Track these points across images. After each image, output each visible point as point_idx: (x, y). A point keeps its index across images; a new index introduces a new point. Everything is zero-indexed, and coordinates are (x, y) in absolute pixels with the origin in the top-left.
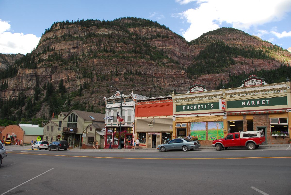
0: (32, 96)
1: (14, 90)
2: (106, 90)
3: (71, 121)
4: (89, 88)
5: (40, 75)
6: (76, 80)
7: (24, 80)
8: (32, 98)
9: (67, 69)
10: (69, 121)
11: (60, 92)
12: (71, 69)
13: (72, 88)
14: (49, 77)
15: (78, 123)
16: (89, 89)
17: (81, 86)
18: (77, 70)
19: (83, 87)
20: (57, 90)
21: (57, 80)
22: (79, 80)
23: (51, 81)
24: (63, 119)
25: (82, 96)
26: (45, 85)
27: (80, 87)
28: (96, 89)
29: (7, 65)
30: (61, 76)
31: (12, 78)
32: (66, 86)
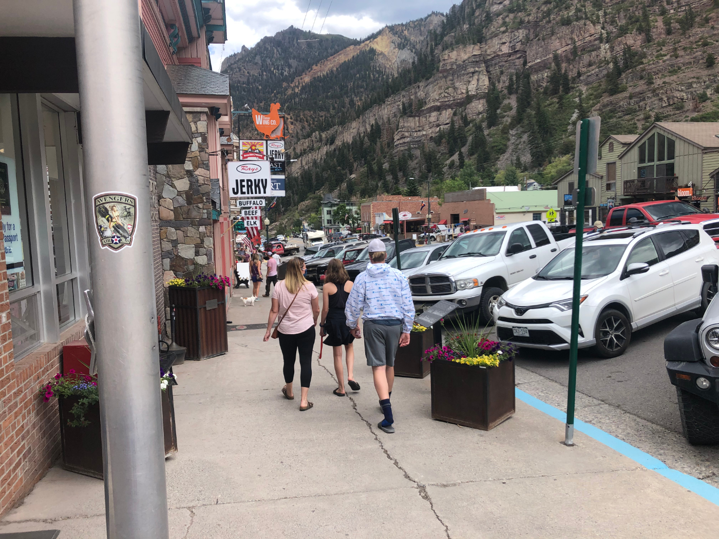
0: (480, 116)
1: (438, 109)
2: (702, 59)
3: (651, 160)
4: (642, 63)
5: (495, 56)
6: (600, 48)
7: (457, 78)
8: (482, 121)
9: (567, 22)
10: (642, 160)
11: (555, 92)
12: (578, 19)
13: (589, 74)
14: (518, 56)
15: (677, 161)
16: (641, 66)
17: (616, 63)
18: (598, 17)
19: (621, 64)
20: (546, 88)
21: (543, 59)
22: (607, 46)
23: (527, 67)
24: (621, 157)
25: (622, 92)
26: (511, 79)
27: (611, 65)
28: (664, 61)
29: (410, 49)
30: (552, 48)
31: (427, 79)
32: (570, 73)
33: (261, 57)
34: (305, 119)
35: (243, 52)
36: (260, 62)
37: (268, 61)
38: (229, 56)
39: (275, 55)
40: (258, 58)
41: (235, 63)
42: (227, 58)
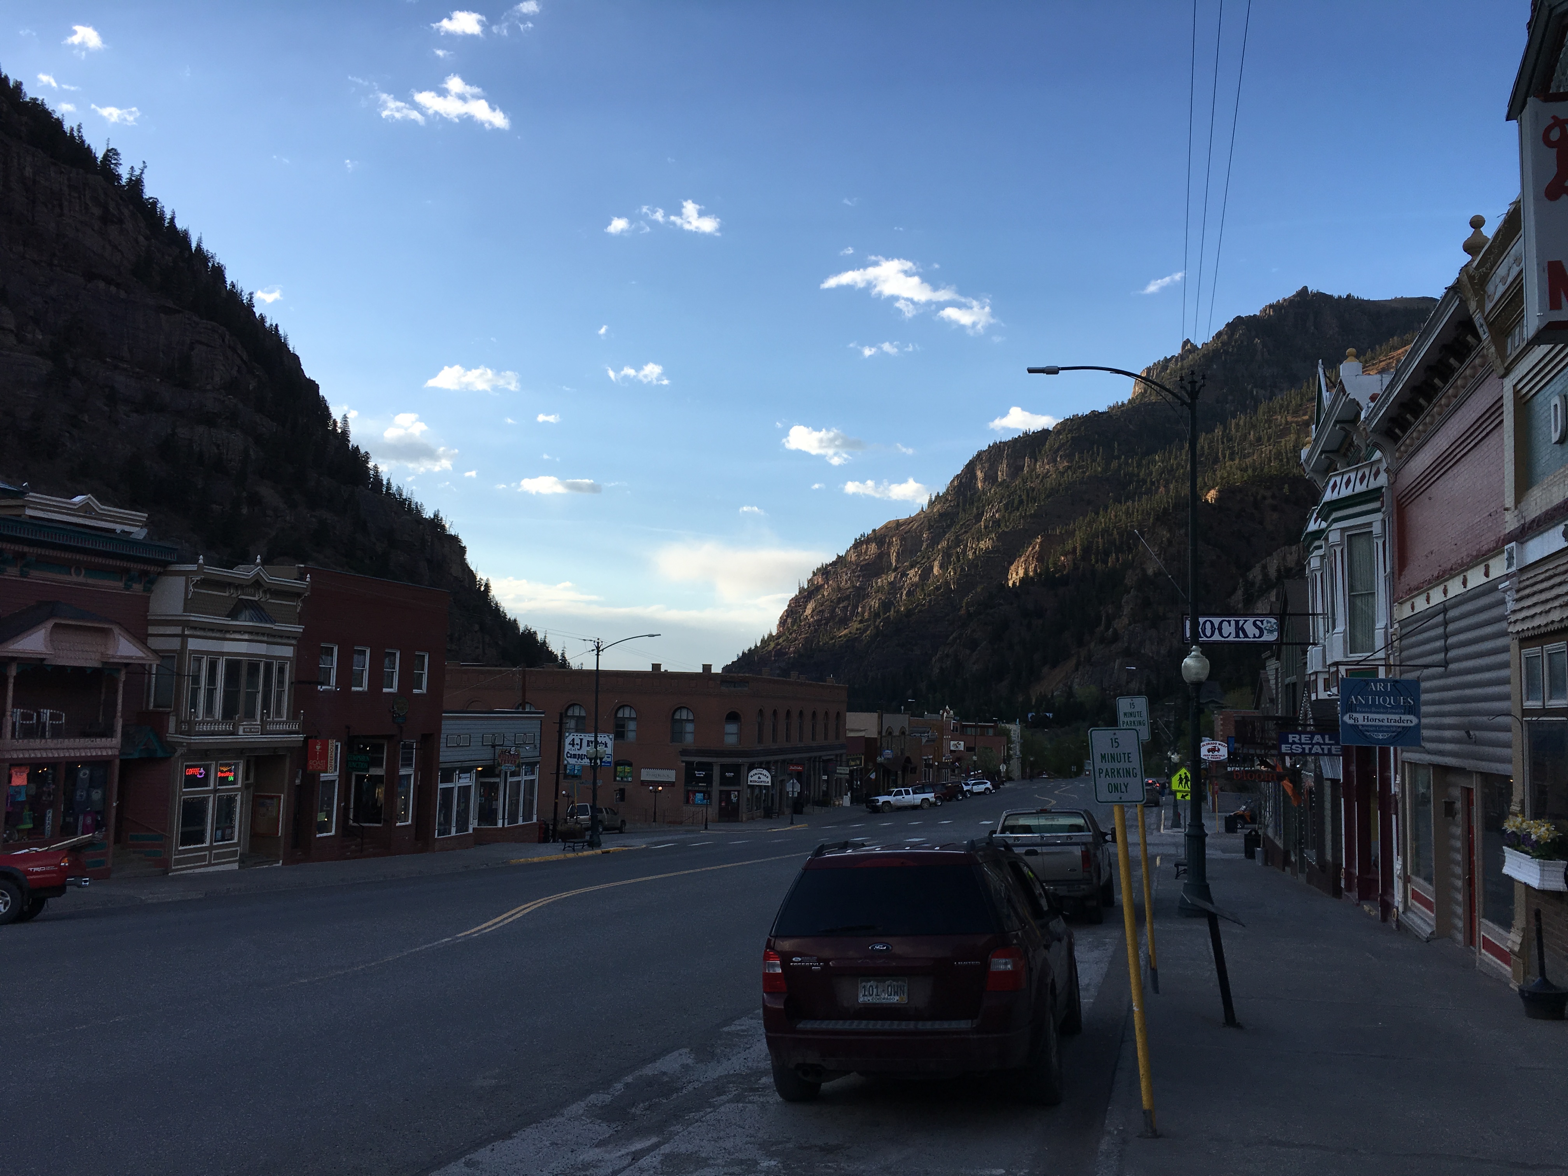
33: (1225, 365)
35: (1185, 355)
36: (1221, 374)
37: (1241, 370)
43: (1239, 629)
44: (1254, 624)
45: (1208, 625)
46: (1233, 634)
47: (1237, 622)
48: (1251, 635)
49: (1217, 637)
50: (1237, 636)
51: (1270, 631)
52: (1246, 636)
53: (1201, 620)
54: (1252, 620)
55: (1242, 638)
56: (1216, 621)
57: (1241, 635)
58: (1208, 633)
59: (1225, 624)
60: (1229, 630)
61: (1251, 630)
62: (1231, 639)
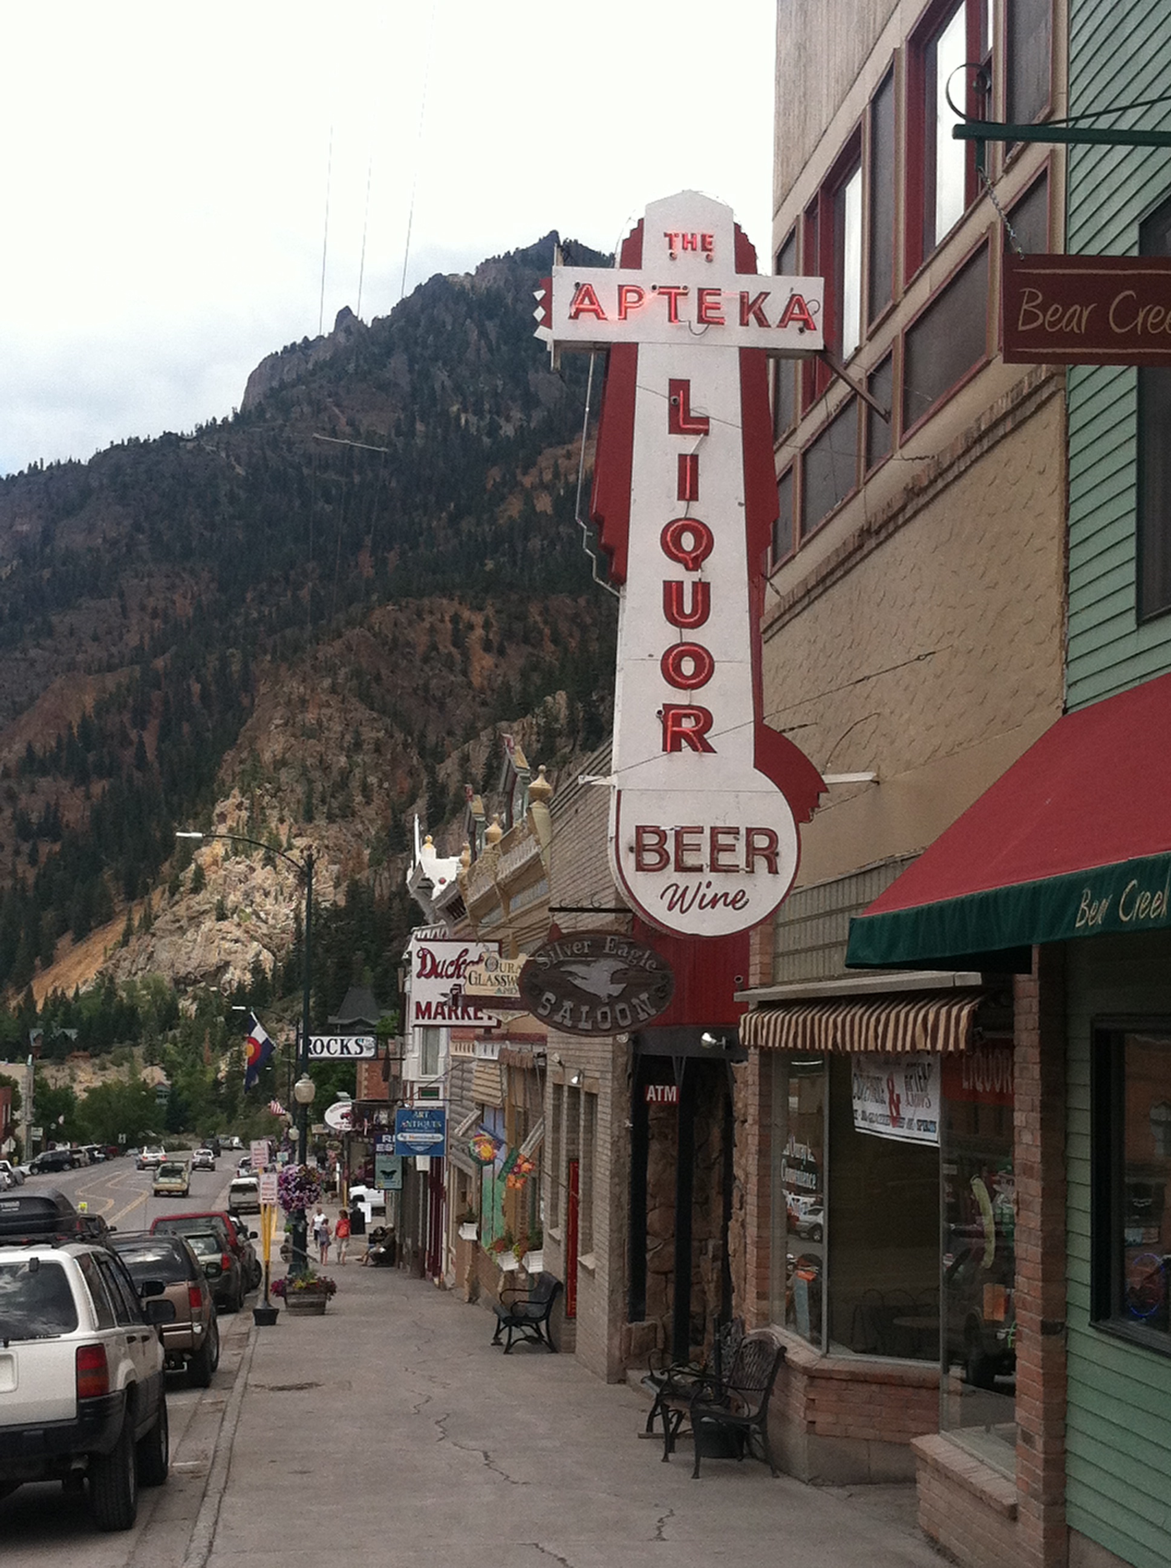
33: (412, 361)
34: (547, 631)
35: (342, 338)
36: (404, 381)
37: (441, 376)
38: (280, 349)
39: (470, 355)
40: (398, 362)
41: (299, 380)
42: (274, 356)
43: (344, 1047)
44: (356, 1042)
45: (319, 1043)
46: (339, 1051)
47: (342, 1041)
48: (352, 1052)
49: (325, 1054)
50: (342, 1053)
51: (369, 1049)
52: (349, 1053)
53: (313, 1039)
54: (355, 1038)
55: (346, 1055)
56: (325, 1039)
57: (345, 1051)
58: (319, 1051)
59: (333, 1042)
60: (335, 1047)
61: (353, 1048)
62: (336, 1055)
